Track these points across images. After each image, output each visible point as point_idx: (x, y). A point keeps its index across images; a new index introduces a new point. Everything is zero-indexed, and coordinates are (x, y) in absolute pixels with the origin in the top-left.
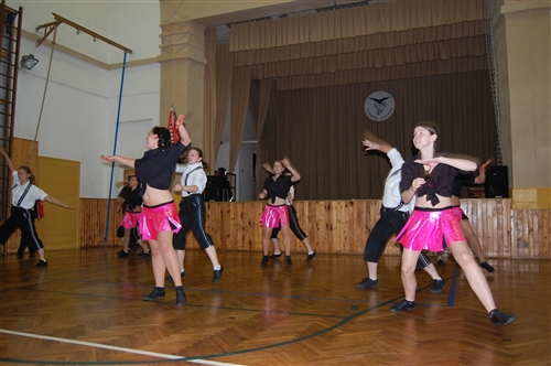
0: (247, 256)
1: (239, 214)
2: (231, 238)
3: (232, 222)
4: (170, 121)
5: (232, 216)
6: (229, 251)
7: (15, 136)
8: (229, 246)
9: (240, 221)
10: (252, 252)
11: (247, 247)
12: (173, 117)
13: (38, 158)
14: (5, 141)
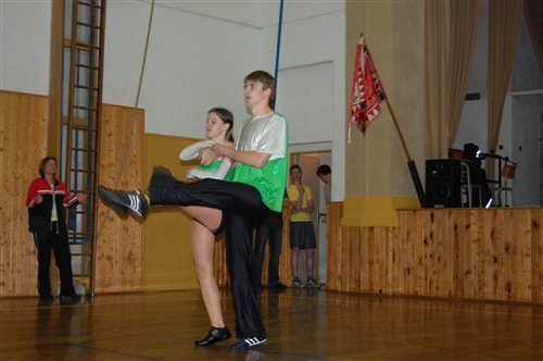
0: (502, 312)
1: (488, 232)
2: (473, 277)
3: (474, 247)
4: (358, 63)
5: (475, 235)
6: (469, 301)
7: (105, 100)
8: (470, 292)
9: (489, 245)
10: (512, 304)
11: (502, 295)
12: (363, 54)
13: (144, 137)
14: (90, 110)
